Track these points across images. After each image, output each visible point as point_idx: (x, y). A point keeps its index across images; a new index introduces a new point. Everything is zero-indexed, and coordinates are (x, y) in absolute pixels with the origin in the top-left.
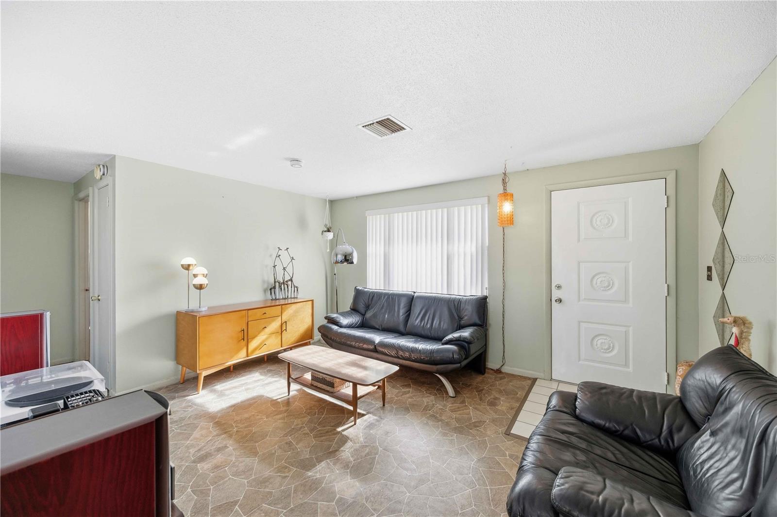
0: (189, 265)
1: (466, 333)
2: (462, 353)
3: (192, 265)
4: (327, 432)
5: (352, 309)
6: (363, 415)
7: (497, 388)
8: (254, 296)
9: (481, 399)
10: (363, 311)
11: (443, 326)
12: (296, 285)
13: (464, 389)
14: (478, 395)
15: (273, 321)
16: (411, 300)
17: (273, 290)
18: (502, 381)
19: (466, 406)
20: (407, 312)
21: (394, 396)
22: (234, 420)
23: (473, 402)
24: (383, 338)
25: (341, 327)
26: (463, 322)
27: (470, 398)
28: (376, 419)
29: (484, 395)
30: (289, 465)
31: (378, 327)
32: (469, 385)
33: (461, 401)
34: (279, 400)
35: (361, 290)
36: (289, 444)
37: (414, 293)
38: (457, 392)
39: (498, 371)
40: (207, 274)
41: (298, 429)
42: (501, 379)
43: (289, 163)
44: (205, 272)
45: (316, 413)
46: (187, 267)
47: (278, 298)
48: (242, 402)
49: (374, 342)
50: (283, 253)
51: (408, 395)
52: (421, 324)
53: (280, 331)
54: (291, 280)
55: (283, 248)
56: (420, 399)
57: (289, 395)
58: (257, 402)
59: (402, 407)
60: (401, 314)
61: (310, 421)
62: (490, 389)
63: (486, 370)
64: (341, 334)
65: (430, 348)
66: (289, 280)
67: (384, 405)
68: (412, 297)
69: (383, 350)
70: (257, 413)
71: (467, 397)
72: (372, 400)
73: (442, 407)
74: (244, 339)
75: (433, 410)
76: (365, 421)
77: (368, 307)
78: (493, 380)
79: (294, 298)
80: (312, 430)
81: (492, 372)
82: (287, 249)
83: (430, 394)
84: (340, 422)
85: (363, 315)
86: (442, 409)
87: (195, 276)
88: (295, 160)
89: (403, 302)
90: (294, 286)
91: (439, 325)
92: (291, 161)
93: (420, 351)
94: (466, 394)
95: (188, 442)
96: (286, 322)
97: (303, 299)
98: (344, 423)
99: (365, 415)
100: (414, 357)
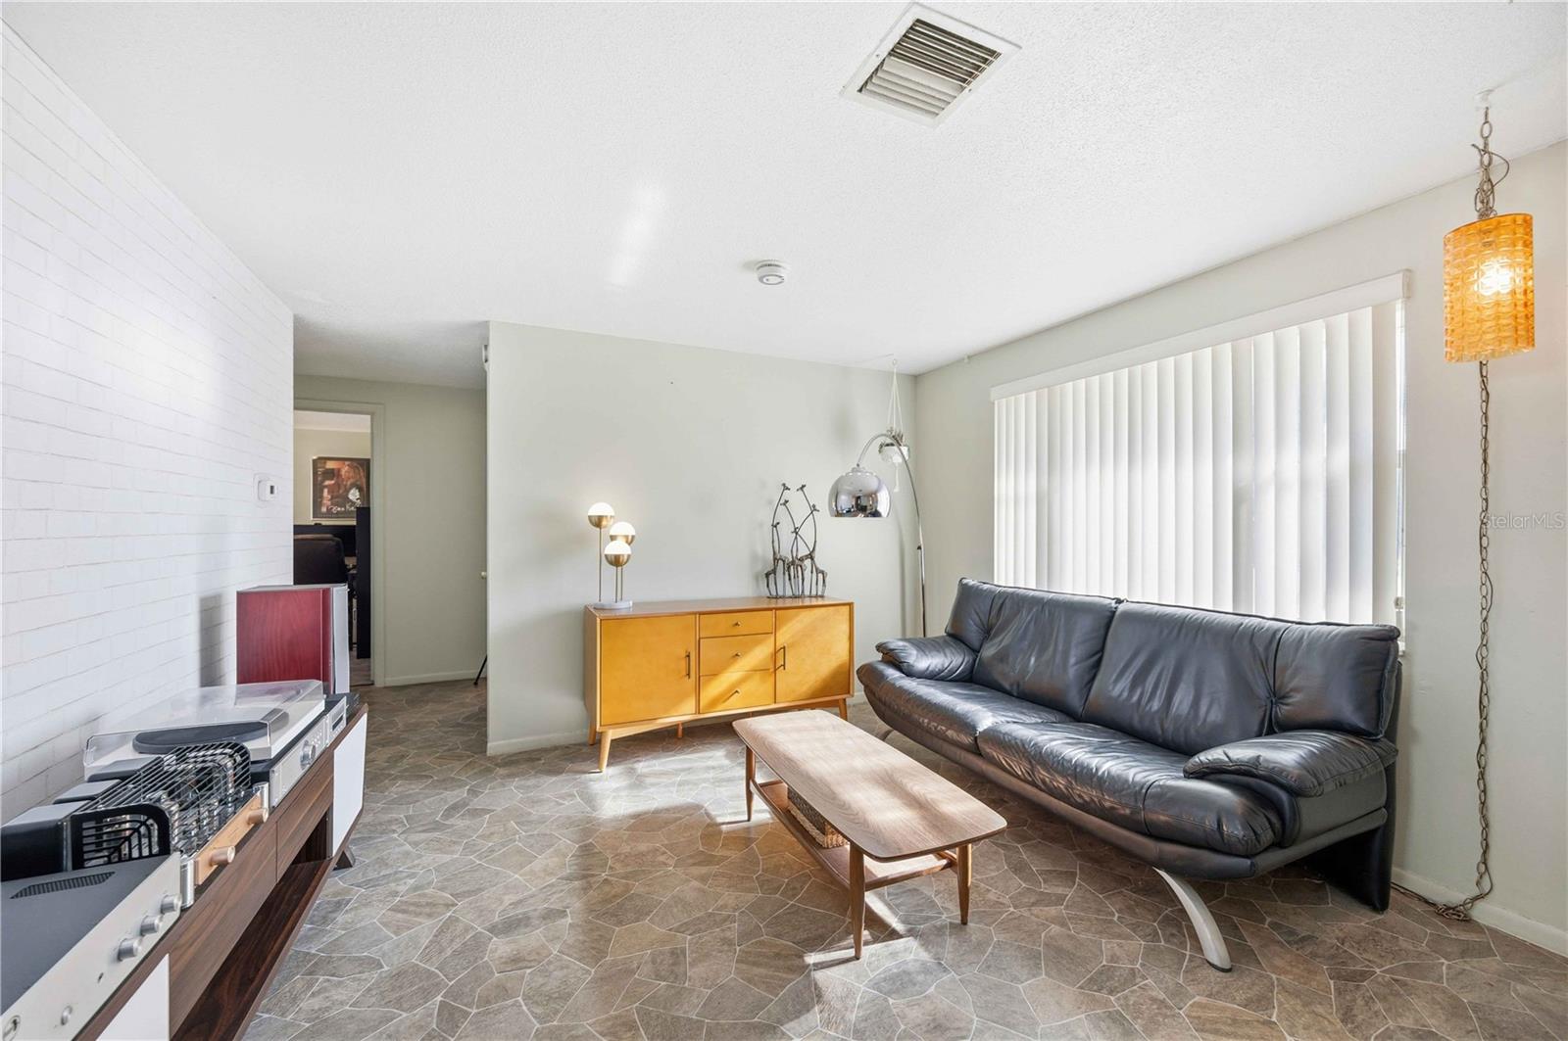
0: (600, 518)
1: (1286, 754)
2: (1260, 822)
3: (606, 517)
4: (778, 955)
5: (949, 635)
6: (893, 935)
7: (1444, 991)
8: (736, 585)
9: (1347, 1016)
10: (975, 642)
11: (1208, 712)
12: (821, 568)
13: (1278, 948)
14: (1339, 992)
15: (757, 643)
16: (1106, 620)
17: (772, 577)
18: (1475, 962)
19: (1269, 1023)
20: (1094, 655)
21: (1006, 900)
22: (617, 849)
23: (1306, 1019)
24: (1003, 719)
25: (910, 673)
26: (1283, 711)
27: (1297, 994)
28: (924, 963)
29: (1369, 1001)
30: (641, 1021)
31: (1007, 686)
32: (1303, 939)
33: (1250, 994)
34: (724, 827)
35: (972, 587)
36: (677, 955)
37: (1119, 601)
38: (1240, 953)
39: (1457, 915)
40: (633, 537)
41: (718, 918)
42: (1466, 951)
43: (755, 276)
44: (631, 531)
45: (779, 888)
46: (598, 522)
47: (781, 593)
48: (657, 812)
49: (974, 728)
50: (793, 496)
51: (1053, 911)
52: (1130, 696)
53: (771, 666)
54: (811, 556)
55: (794, 486)
56: (1090, 936)
57: (749, 820)
58: (681, 818)
59: (1019, 947)
60: (1072, 660)
61: (755, 908)
62: (1404, 984)
63: (1392, 893)
64: (902, 691)
65: (1139, 778)
66: (807, 557)
67: (964, 922)
68: (1108, 614)
69: (995, 754)
70: (665, 846)
71: (1284, 989)
72: (937, 893)
73: (1162, 996)
74: (689, 674)
75: (1126, 998)
76: (894, 955)
77: (988, 632)
78: (1424, 947)
79: (816, 596)
80: (744, 936)
81: (1420, 908)
82: (803, 486)
83: (1134, 927)
84: (820, 936)
85: (976, 651)
86: (1163, 1002)
87: (613, 538)
88: (766, 265)
89: (1084, 626)
90: (817, 569)
91: (1192, 707)
92: (758, 269)
93: (1101, 780)
94: (1279, 969)
95: (516, 876)
96: (784, 648)
97: (835, 599)
98: (830, 944)
99: (901, 937)
100: (1080, 796)
